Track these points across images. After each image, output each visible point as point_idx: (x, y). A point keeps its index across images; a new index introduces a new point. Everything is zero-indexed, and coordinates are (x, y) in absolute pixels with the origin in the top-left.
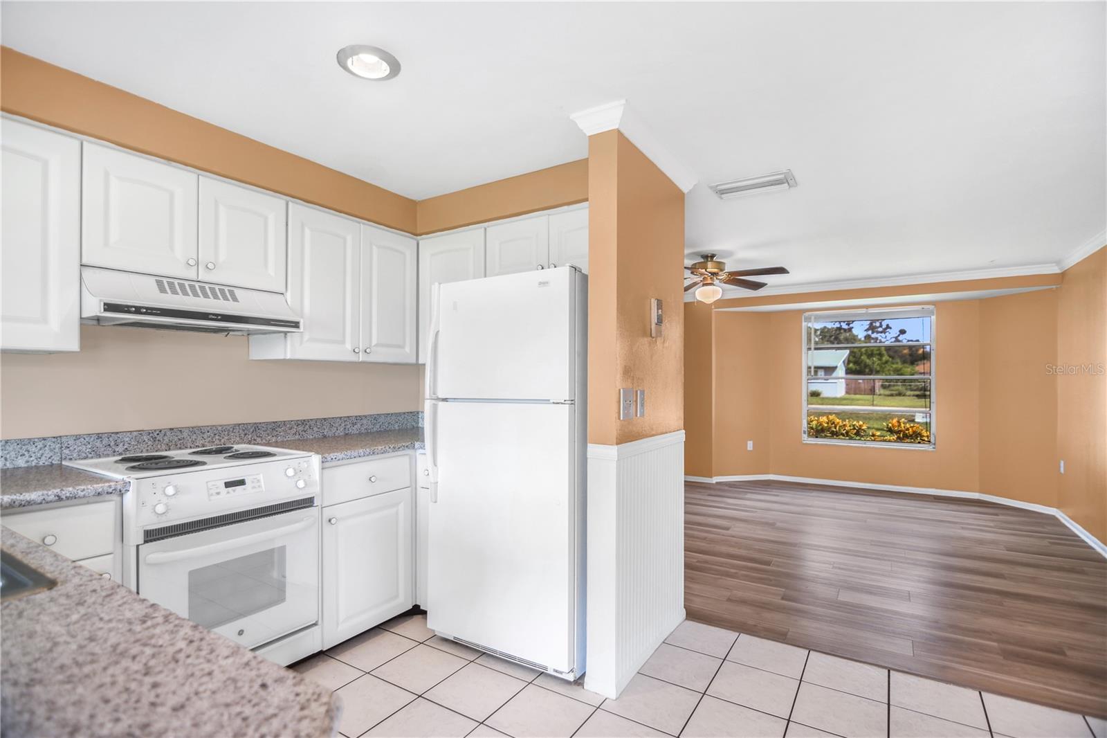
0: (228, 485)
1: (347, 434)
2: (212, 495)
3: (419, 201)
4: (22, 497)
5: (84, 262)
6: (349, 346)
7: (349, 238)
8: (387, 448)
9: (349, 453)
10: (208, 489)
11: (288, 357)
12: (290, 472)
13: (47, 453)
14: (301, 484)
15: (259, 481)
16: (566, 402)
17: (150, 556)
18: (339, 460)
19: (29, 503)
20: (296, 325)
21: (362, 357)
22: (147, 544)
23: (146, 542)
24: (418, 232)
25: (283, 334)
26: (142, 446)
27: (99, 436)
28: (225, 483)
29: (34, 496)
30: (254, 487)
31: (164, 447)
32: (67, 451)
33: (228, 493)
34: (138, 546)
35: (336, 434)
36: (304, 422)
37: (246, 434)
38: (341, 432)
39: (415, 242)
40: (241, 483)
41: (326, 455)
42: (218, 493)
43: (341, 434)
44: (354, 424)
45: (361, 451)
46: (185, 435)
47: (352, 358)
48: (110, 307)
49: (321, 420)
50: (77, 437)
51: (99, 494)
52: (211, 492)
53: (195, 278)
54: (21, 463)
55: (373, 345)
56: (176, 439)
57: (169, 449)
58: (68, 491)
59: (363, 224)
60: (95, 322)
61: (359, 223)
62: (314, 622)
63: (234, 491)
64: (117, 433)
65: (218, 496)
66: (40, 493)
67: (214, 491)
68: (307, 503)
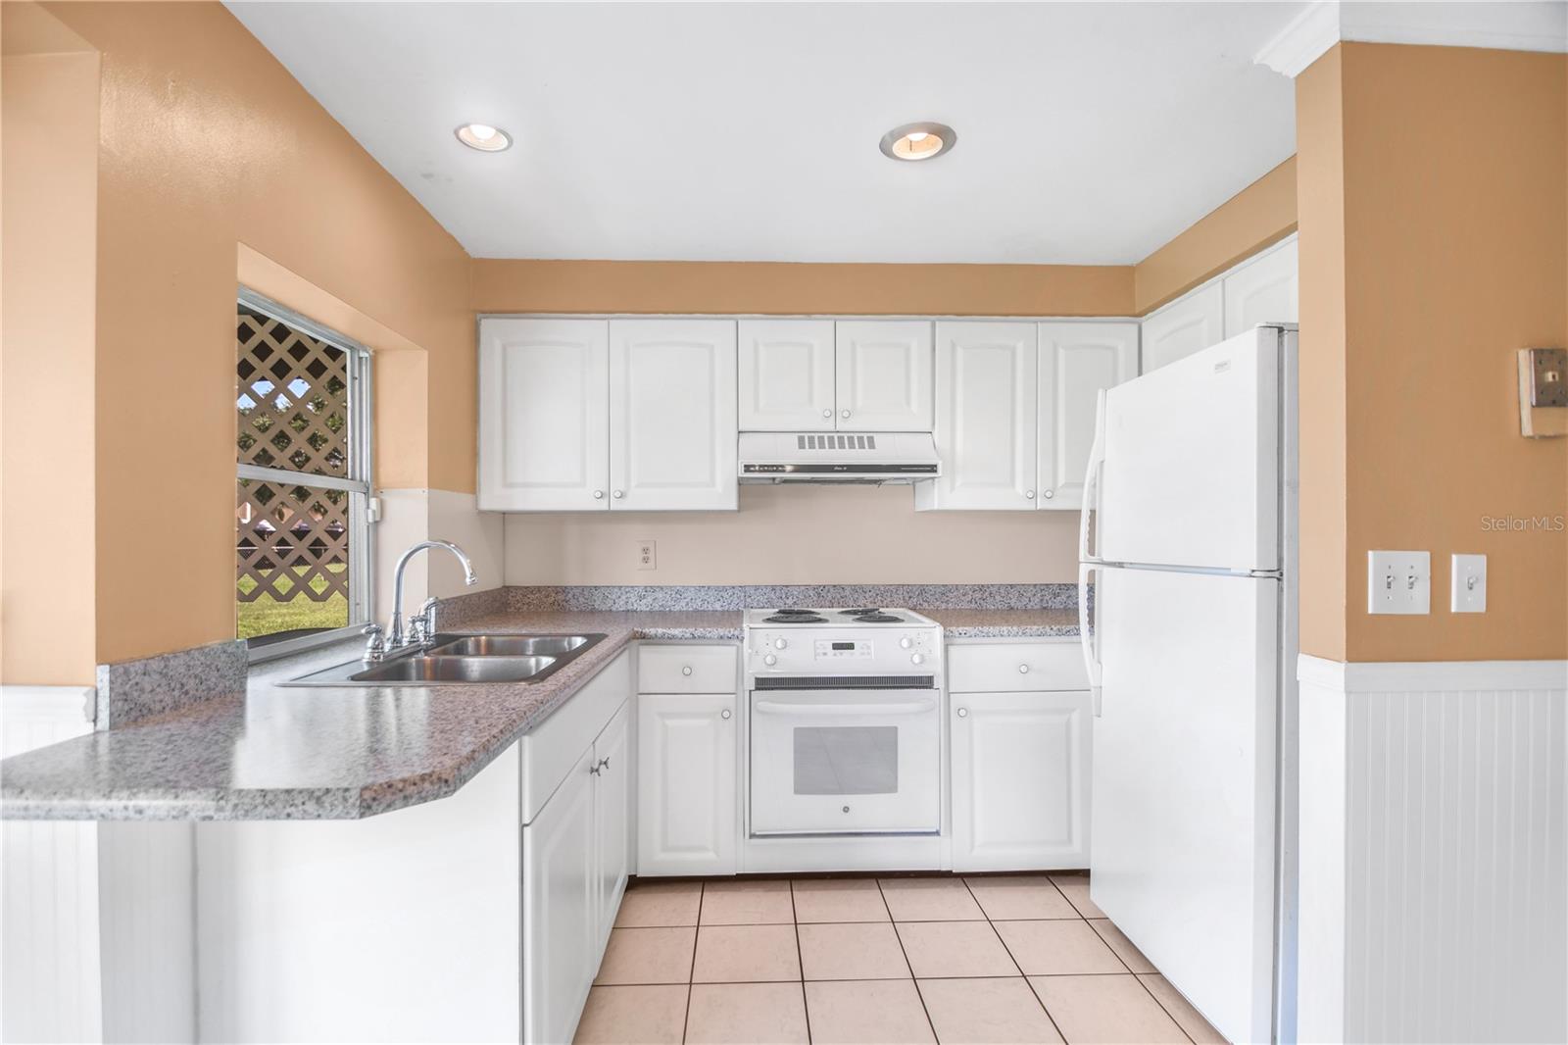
0: (837, 646)
2: (819, 654)
3: (1137, 265)
4: (669, 632)
5: (740, 429)
6: (1020, 489)
7: (1020, 347)
8: (1048, 628)
9: (986, 629)
10: (816, 648)
11: (936, 507)
12: (905, 643)
14: (916, 659)
15: (869, 648)
16: (1254, 574)
17: (760, 704)
18: (971, 636)
19: (674, 637)
20: (933, 468)
21: (1042, 504)
22: (758, 692)
23: (757, 689)
24: (1137, 311)
25: (930, 481)
26: (808, 601)
28: (834, 645)
29: (677, 632)
30: (863, 654)
31: (828, 604)
32: (749, 600)
33: (835, 655)
34: (750, 691)
35: (1029, 607)
36: (982, 588)
37: (910, 597)
38: (1035, 603)
39: (1135, 328)
40: (850, 646)
42: (825, 654)
43: (1035, 607)
44: (1056, 595)
45: (1005, 628)
46: (847, 593)
47: (1029, 506)
48: (747, 468)
49: (1007, 586)
50: (757, 588)
51: (721, 637)
52: (818, 651)
53: (832, 429)
55: (1060, 485)
56: (839, 596)
57: (833, 607)
58: (700, 631)
59: (1041, 322)
61: (1036, 322)
62: (934, 830)
63: (841, 654)
64: (787, 586)
65: (825, 657)
66: (681, 630)
67: (821, 651)
68: (924, 683)
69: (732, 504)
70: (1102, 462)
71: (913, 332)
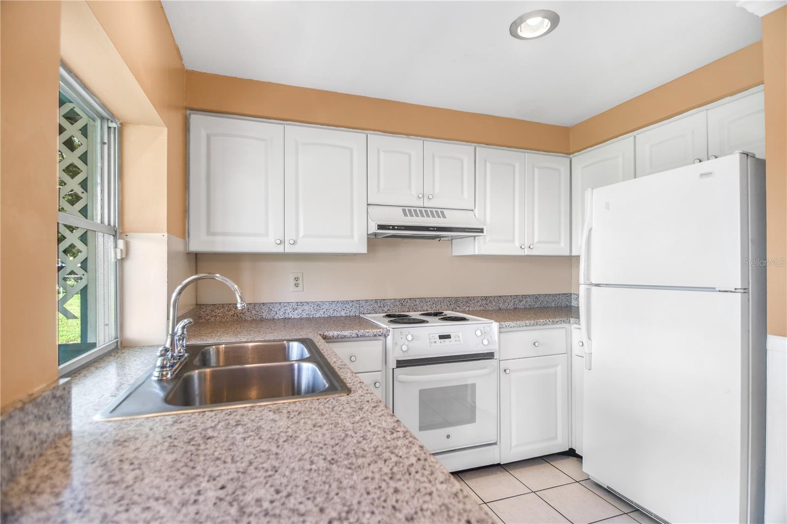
0: (441, 337)
1: (516, 308)
2: (432, 343)
3: (571, 127)
4: (342, 334)
5: (369, 203)
6: (517, 244)
7: (517, 165)
8: (548, 321)
9: (518, 323)
10: (430, 339)
11: (476, 253)
12: (479, 333)
13: (354, 310)
14: (485, 342)
15: (458, 337)
17: (399, 376)
18: (511, 327)
19: (345, 337)
20: (481, 231)
21: (527, 252)
22: (399, 369)
23: (397, 367)
24: (571, 151)
25: (473, 238)
26: (396, 308)
27: (376, 301)
28: (439, 336)
29: (346, 333)
30: (456, 341)
31: (407, 309)
32: (362, 309)
33: (441, 342)
34: (393, 369)
35: (508, 308)
36: (486, 298)
37: (450, 304)
38: (511, 306)
39: (568, 160)
40: (448, 337)
41: (502, 323)
42: (435, 342)
43: (511, 308)
44: (521, 301)
45: (527, 322)
46: (417, 303)
47: (520, 253)
48: (381, 227)
49: (498, 297)
51: (375, 336)
52: (431, 340)
53: (422, 205)
54: (343, 314)
56: (413, 305)
57: (409, 311)
58: (361, 332)
59: (527, 153)
60: (374, 237)
61: (525, 153)
62: (495, 442)
63: (444, 342)
65: (435, 344)
66: (349, 332)
67: (433, 340)
68: (489, 356)
69: (364, 250)
70: (591, 229)
71: (463, 152)
